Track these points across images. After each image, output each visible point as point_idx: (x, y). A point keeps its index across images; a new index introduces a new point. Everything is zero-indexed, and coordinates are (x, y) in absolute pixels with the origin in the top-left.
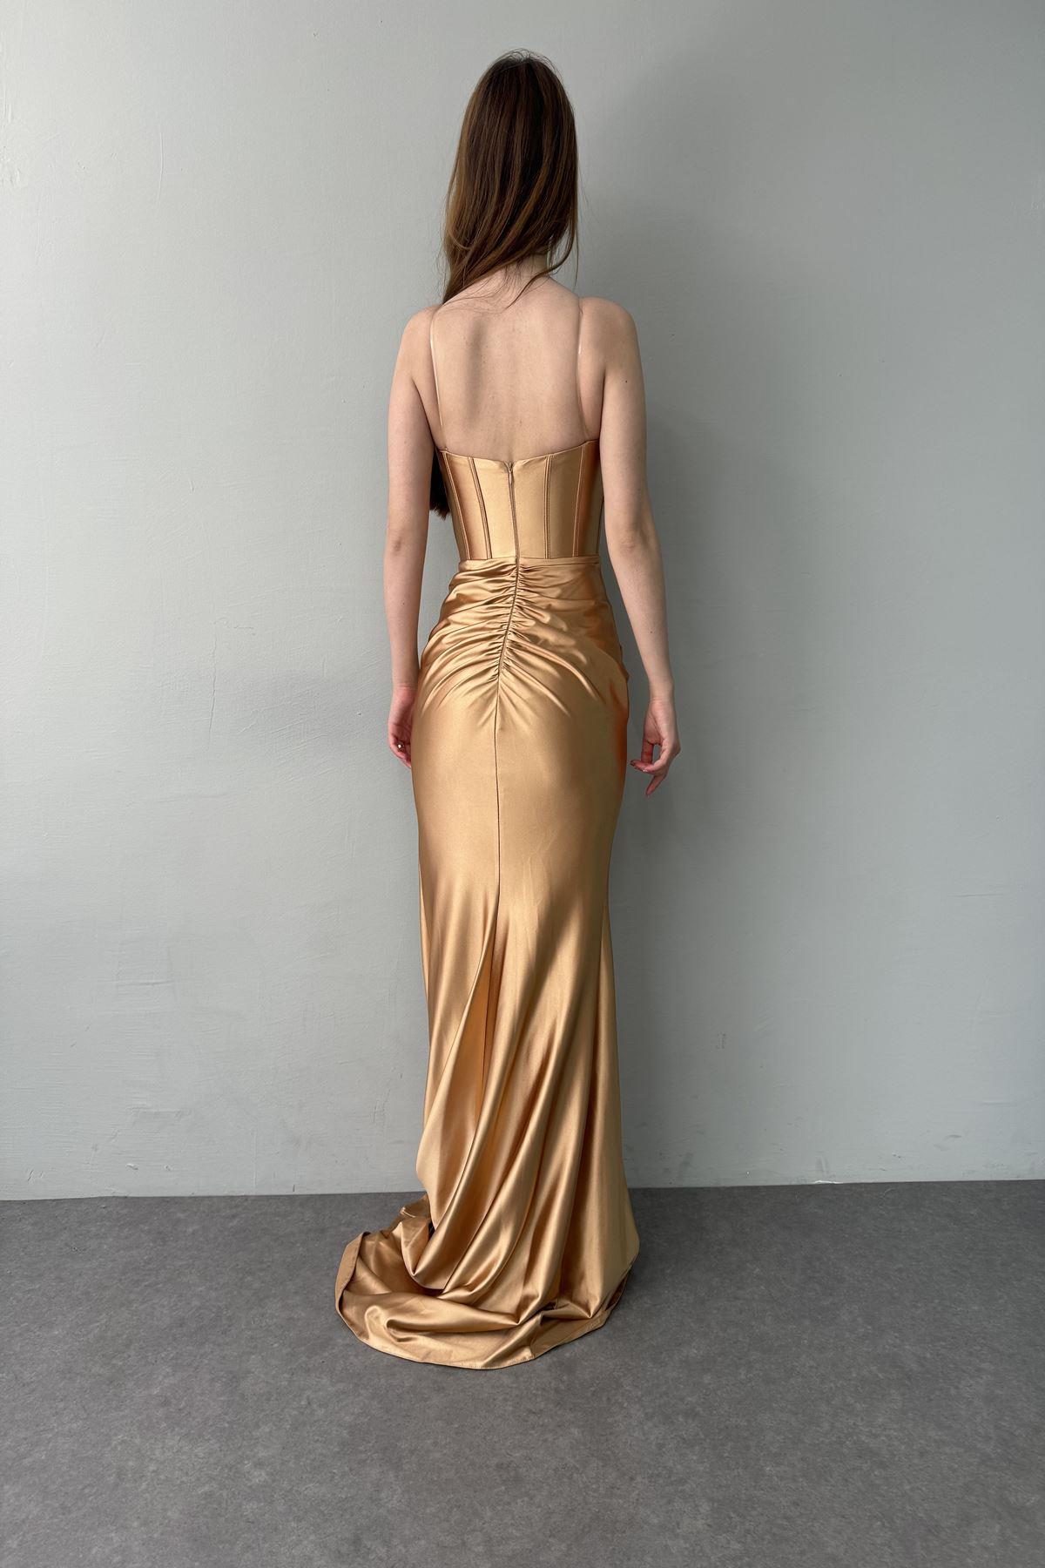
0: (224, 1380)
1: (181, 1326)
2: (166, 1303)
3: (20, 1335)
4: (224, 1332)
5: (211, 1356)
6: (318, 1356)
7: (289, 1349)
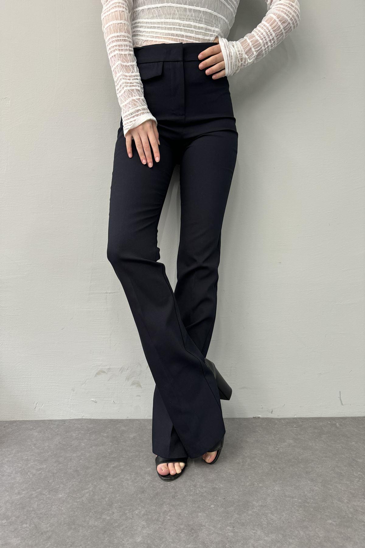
0: (186, 531)
1: (143, 492)
2: (129, 478)
3: (36, 497)
4: (174, 497)
5: (170, 514)
6: (246, 514)
7: (223, 508)
